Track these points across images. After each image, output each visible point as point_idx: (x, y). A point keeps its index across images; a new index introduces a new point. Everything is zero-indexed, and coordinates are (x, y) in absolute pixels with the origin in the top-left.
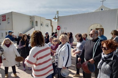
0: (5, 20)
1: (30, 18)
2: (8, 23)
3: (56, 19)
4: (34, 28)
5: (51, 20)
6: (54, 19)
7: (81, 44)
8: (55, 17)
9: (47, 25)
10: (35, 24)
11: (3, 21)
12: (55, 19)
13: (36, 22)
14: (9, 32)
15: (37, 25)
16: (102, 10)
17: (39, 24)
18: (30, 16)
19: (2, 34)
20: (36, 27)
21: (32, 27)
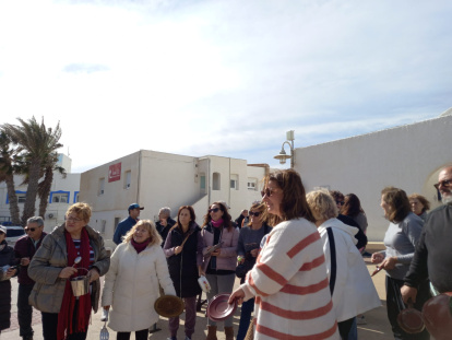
0: (119, 178)
1: (196, 166)
2: (125, 188)
3: (287, 157)
4: (207, 197)
5: (265, 167)
7: (400, 230)
8: (283, 152)
9: (253, 185)
10: (210, 182)
11: (111, 180)
12: (282, 158)
14: (132, 208)
15: (216, 187)
17: (224, 182)
19: (104, 222)
20: (213, 192)
21: (201, 195)
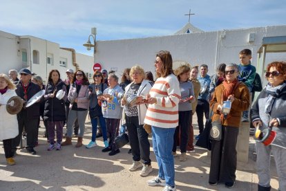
1: (18, 43)
3: (91, 46)
5: (72, 51)
6: (86, 47)
8: (89, 42)
9: (64, 63)
10: (31, 57)
12: (88, 45)
13: (35, 53)
15: (36, 61)
16: (188, 32)
18: (19, 37)
20: (35, 64)
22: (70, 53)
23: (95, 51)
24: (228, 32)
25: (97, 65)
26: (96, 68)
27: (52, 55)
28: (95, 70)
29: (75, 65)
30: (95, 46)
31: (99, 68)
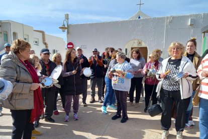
5: (43, 33)
6: (61, 30)
8: (64, 25)
13: (14, 34)
22: (41, 34)
23: (68, 33)
24: (174, 17)
25: (70, 44)
26: (69, 46)
27: (28, 36)
28: (68, 48)
29: (45, 44)
30: (68, 28)
31: (71, 46)
